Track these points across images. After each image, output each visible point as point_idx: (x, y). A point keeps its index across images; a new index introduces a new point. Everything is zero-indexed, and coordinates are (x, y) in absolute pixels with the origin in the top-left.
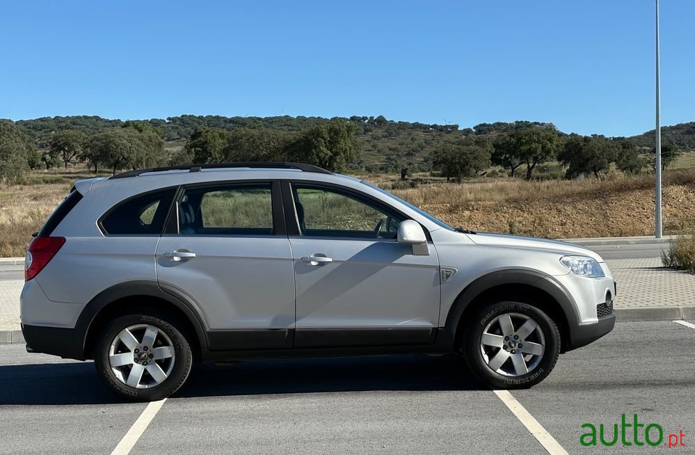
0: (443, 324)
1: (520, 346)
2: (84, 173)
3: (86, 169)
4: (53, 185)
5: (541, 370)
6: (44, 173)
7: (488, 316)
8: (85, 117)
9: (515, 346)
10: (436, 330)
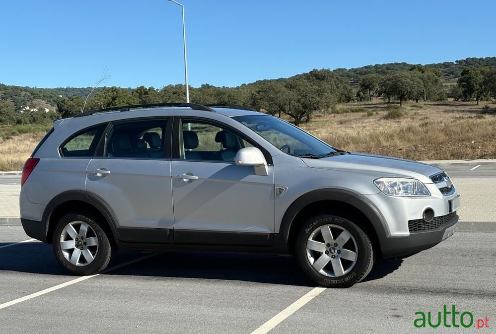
0: (277, 231)
1: (339, 252)
2: (380, 104)
3: (383, 101)
4: (356, 113)
5: (354, 274)
6: (355, 105)
7: (311, 226)
8: (396, 64)
9: (334, 252)
10: (272, 235)
